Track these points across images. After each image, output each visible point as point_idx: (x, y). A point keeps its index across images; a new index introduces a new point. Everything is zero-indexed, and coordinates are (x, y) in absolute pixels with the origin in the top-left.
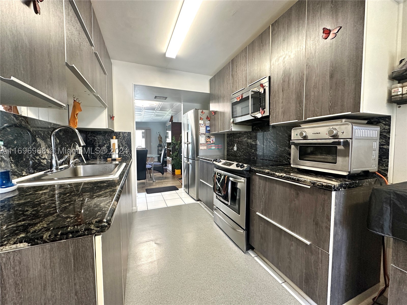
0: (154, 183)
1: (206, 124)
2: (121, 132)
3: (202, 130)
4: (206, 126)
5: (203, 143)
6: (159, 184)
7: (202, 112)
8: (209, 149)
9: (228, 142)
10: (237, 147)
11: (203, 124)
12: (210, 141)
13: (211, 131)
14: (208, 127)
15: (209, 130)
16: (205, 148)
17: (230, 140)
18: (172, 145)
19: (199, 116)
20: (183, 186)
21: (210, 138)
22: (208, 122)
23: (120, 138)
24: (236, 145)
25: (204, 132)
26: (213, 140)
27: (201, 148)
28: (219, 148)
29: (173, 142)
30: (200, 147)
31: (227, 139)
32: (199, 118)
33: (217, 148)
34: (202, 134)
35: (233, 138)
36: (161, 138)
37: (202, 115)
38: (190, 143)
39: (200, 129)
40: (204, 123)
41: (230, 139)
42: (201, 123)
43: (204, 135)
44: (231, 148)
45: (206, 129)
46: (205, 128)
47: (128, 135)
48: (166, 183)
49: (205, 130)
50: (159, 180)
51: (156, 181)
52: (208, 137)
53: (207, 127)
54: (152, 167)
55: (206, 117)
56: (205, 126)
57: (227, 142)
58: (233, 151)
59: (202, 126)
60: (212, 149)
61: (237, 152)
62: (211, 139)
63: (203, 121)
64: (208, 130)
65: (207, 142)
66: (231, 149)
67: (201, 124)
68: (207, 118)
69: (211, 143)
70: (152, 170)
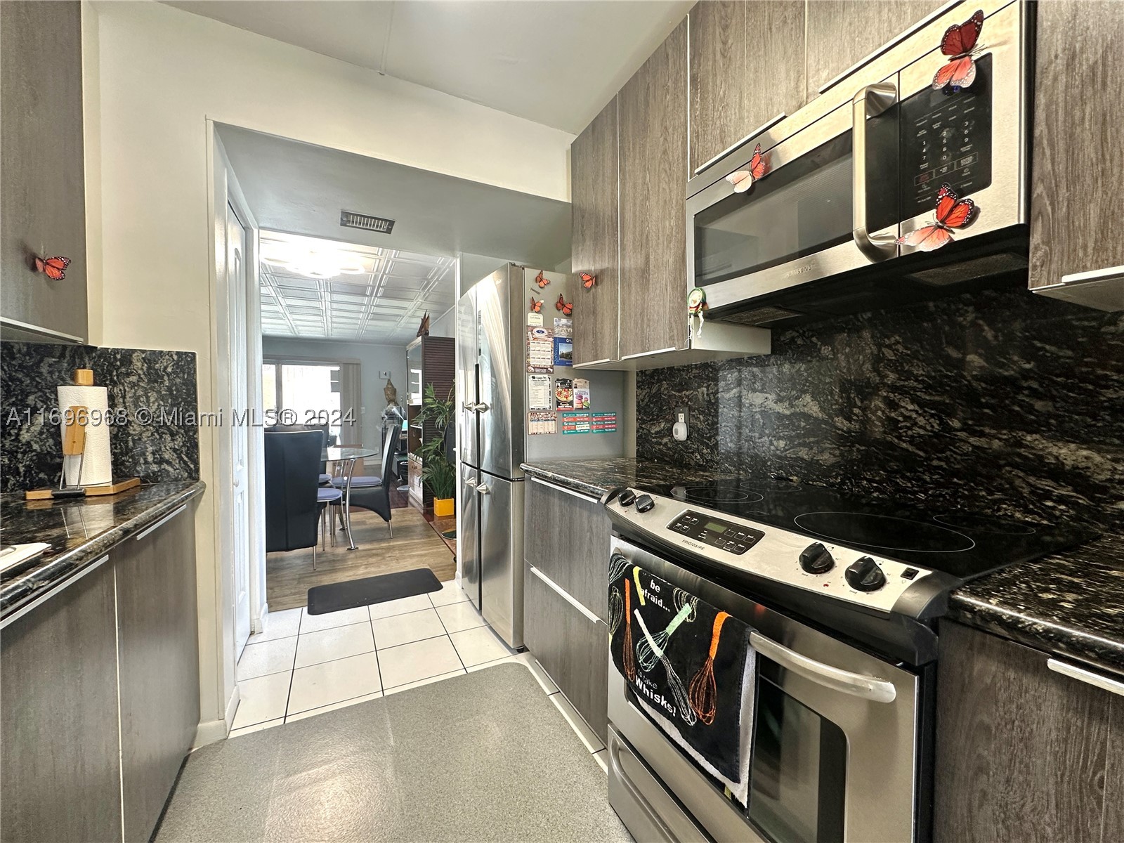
0: (352, 555)
1: (553, 330)
2: (135, 351)
3: (540, 353)
4: (555, 339)
5: (542, 406)
6: (372, 560)
7: (539, 279)
8: (566, 431)
9: (642, 404)
10: (691, 428)
11: (543, 327)
12: (570, 399)
13: (575, 357)
14: (563, 341)
15: (568, 356)
16: (551, 427)
17: (650, 397)
18: (424, 413)
19: (528, 295)
20: (459, 573)
21: (570, 387)
22: (564, 321)
23: (128, 380)
24: (681, 417)
25: (548, 363)
26: (584, 397)
27: (534, 427)
28: (604, 428)
29: (429, 404)
30: (531, 424)
31: (640, 391)
32: (528, 304)
33: (597, 429)
34: (537, 370)
35: (666, 386)
36: (394, 391)
37: (538, 293)
38: (486, 409)
39: (528, 349)
40: (548, 324)
41: (654, 391)
42: (534, 325)
43: (546, 376)
44: (656, 430)
45: (556, 349)
46: (548, 346)
47: (177, 364)
48: (397, 553)
49: (550, 355)
50: (371, 541)
51: (361, 547)
52: (564, 382)
53: (557, 341)
54: (344, 496)
55: (556, 300)
56: (549, 336)
57: (638, 403)
58: (665, 440)
59: (537, 335)
60: (577, 432)
61: (686, 447)
62: (575, 390)
63: (541, 316)
64: (563, 356)
65: (558, 404)
66: (657, 433)
67: (535, 330)
68: (560, 305)
69: (575, 407)
70: (345, 505)
